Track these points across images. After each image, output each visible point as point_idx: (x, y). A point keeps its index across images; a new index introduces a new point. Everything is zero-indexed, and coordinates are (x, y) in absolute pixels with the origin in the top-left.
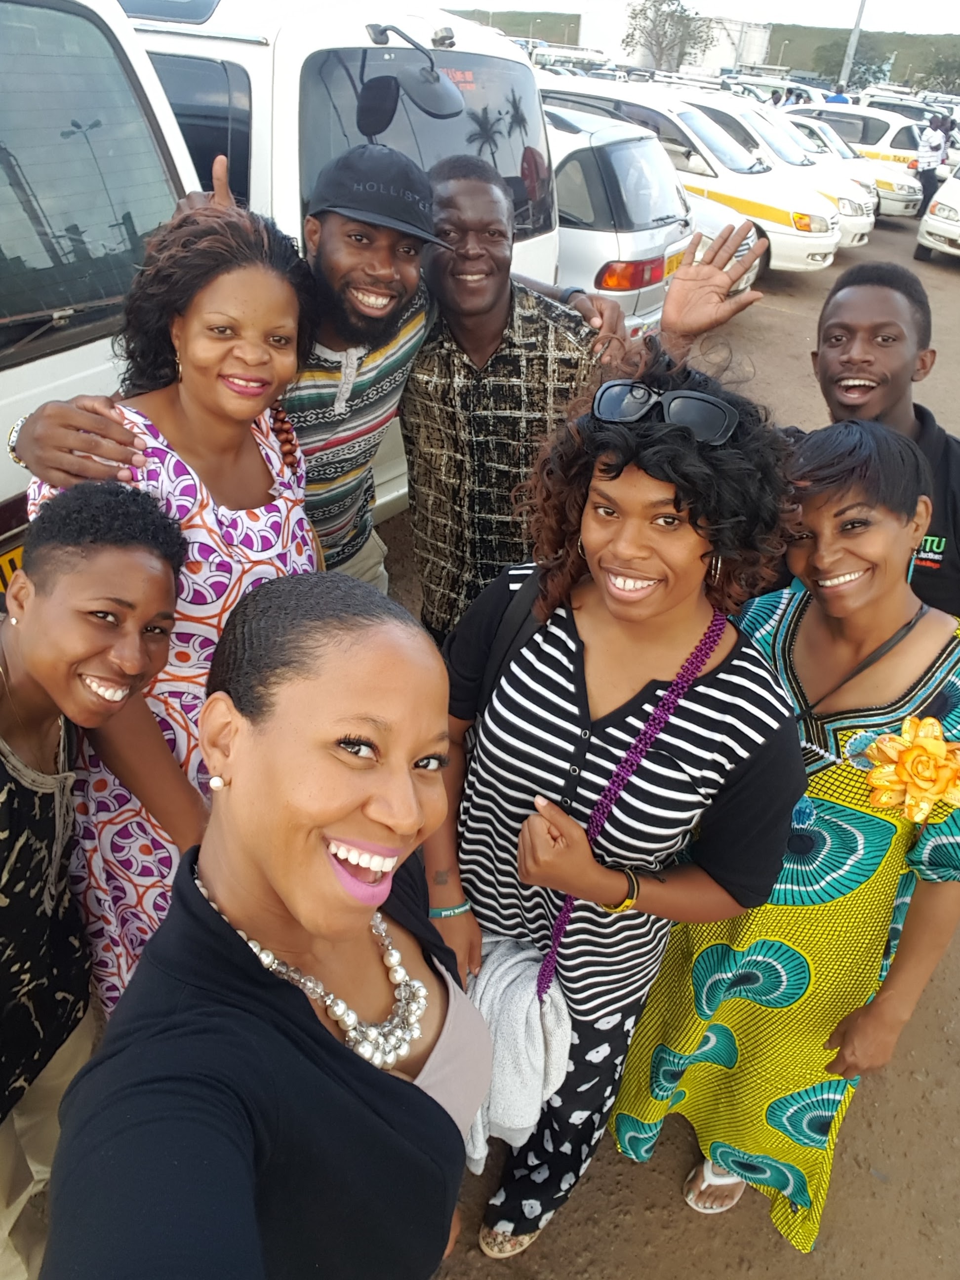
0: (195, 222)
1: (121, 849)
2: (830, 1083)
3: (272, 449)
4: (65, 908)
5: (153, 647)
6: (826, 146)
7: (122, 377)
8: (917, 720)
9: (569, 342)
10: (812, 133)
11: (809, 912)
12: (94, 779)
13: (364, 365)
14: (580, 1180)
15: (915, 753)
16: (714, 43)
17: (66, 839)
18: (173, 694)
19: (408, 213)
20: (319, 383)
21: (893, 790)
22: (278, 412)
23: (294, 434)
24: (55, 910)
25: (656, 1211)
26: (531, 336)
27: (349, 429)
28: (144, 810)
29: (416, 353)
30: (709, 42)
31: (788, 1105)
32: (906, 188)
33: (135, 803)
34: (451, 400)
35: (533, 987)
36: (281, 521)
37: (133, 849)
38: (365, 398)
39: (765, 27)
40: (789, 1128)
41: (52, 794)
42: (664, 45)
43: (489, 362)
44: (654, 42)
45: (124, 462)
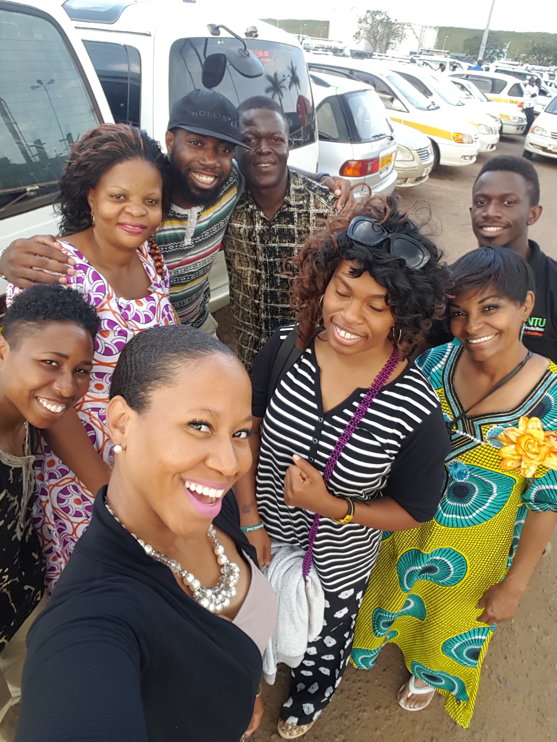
0: (100, 134)
1: (64, 501)
2: (479, 629)
3: (150, 265)
4: (29, 535)
5: (80, 381)
6: (471, 94)
7: (59, 225)
8: (527, 419)
9: (322, 203)
10: (463, 88)
11: (467, 531)
12: (47, 459)
13: (201, 217)
14: (336, 691)
15: (527, 438)
16: (406, 37)
17: (30, 495)
18: (94, 409)
19: (225, 129)
20: (176, 227)
21: (513, 459)
22: (152, 243)
23: (162, 256)
24: (23, 537)
25: (382, 710)
26: (300, 200)
27: (194, 254)
28: (76, 478)
29: (232, 211)
30: (403, 36)
31: (454, 642)
32: (517, 118)
33: (71, 475)
34: (254, 238)
35: (300, 572)
36: (156, 306)
37: (71, 500)
38: (202, 236)
39: (435, 28)
40: (456, 656)
41: (21, 468)
42: (377, 38)
43: (276, 216)
44: (371, 37)
45: (63, 273)
